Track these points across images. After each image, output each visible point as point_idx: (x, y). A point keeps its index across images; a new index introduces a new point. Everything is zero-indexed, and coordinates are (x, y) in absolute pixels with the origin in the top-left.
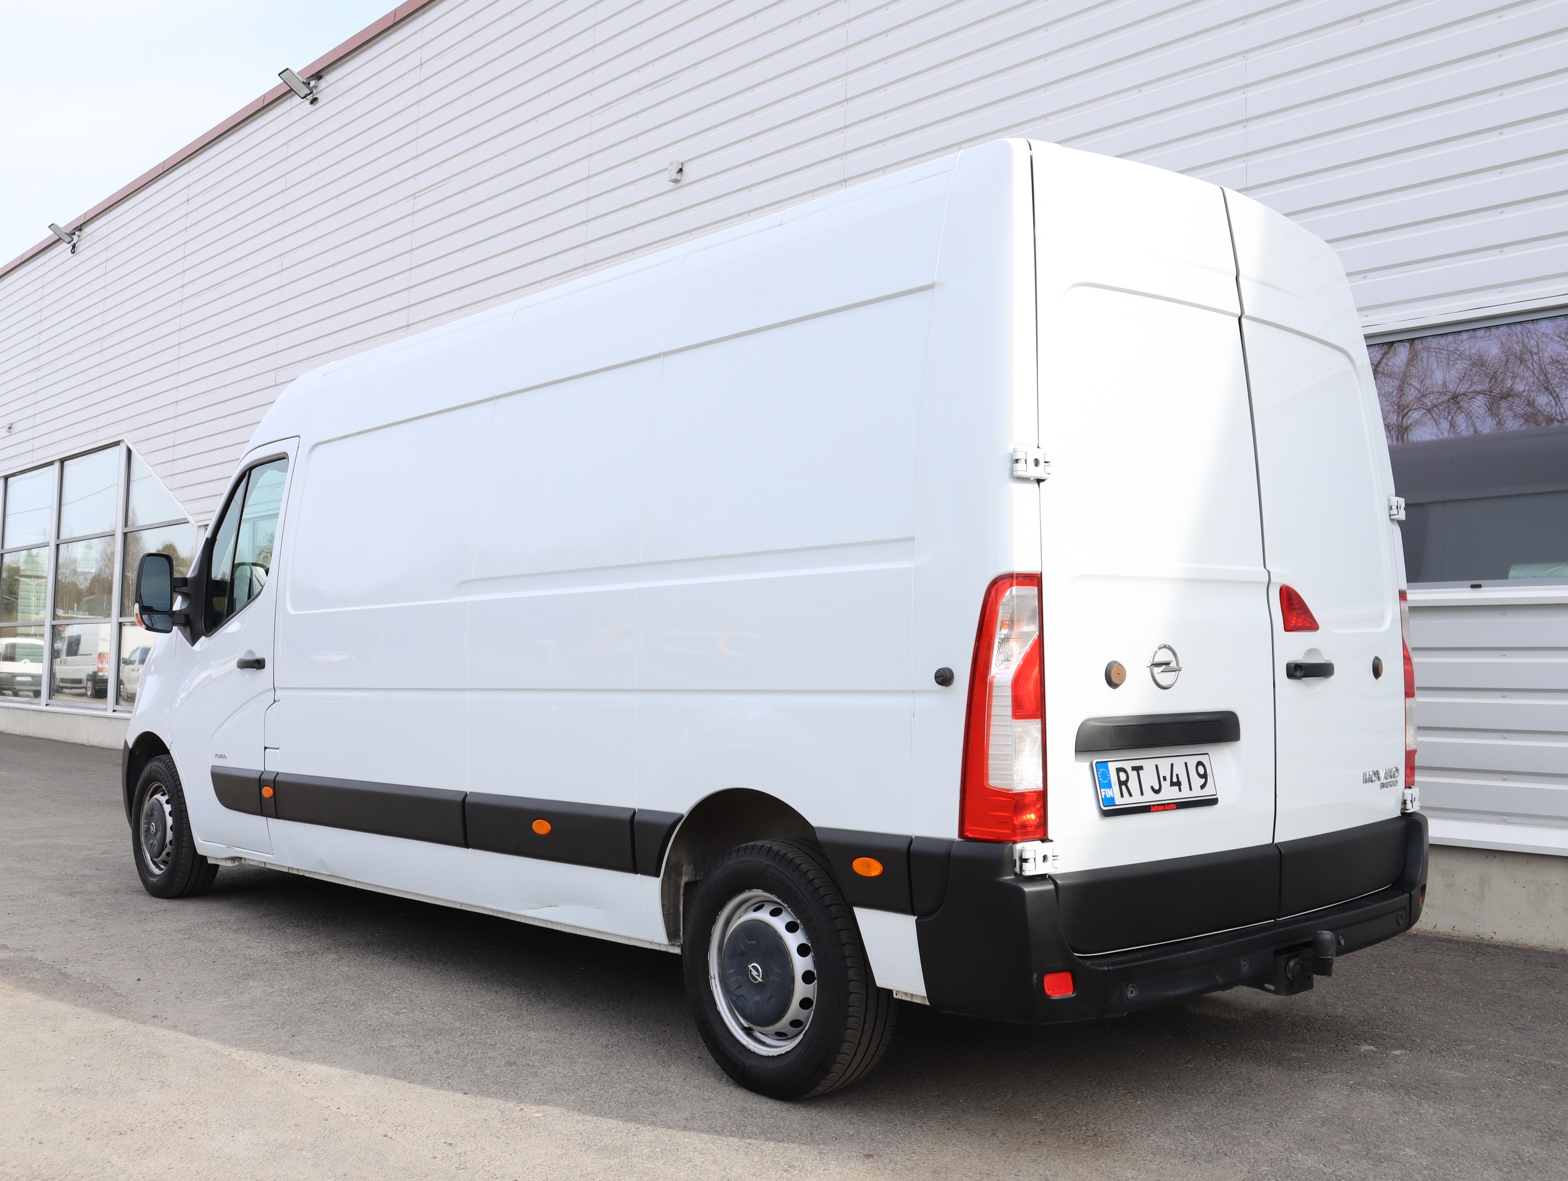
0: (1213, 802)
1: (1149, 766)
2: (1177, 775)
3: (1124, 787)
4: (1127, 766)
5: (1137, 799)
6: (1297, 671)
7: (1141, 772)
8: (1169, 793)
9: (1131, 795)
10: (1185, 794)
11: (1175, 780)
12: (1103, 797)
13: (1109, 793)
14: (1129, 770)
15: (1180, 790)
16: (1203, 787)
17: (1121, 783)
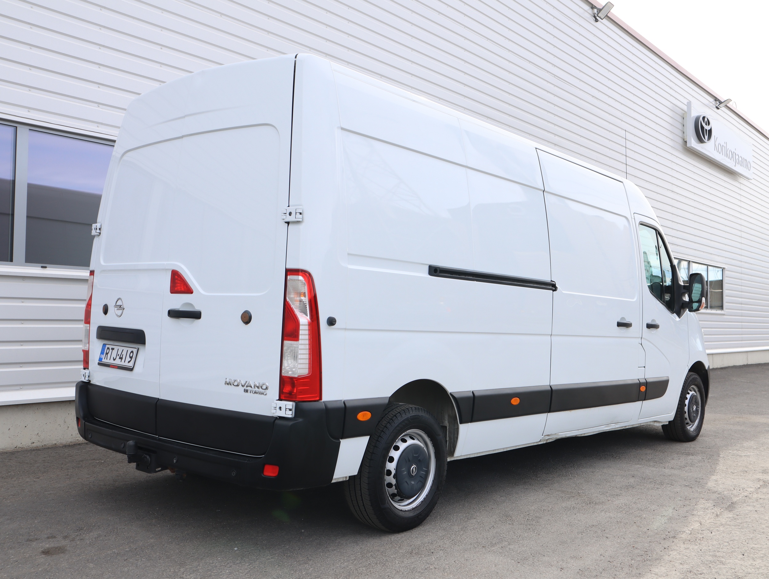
0: (131, 369)
1: (116, 348)
2: (123, 355)
3: (106, 355)
4: (110, 347)
5: (108, 361)
6: (174, 314)
7: (113, 351)
8: (118, 362)
9: (107, 359)
10: (123, 362)
11: (121, 357)
12: (100, 357)
13: (102, 356)
14: (110, 349)
15: (121, 361)
16: (129, 362)
17: (106, 353)
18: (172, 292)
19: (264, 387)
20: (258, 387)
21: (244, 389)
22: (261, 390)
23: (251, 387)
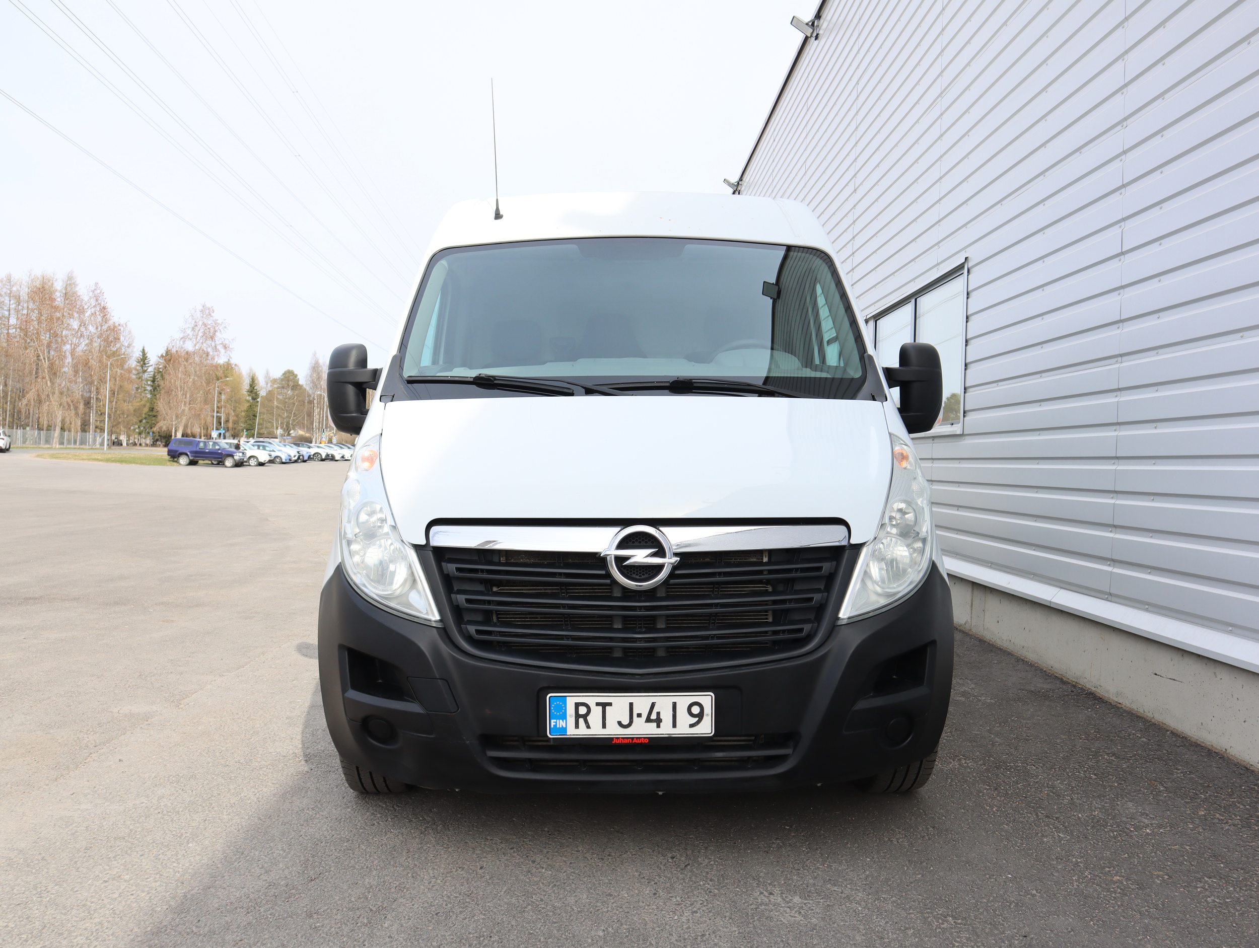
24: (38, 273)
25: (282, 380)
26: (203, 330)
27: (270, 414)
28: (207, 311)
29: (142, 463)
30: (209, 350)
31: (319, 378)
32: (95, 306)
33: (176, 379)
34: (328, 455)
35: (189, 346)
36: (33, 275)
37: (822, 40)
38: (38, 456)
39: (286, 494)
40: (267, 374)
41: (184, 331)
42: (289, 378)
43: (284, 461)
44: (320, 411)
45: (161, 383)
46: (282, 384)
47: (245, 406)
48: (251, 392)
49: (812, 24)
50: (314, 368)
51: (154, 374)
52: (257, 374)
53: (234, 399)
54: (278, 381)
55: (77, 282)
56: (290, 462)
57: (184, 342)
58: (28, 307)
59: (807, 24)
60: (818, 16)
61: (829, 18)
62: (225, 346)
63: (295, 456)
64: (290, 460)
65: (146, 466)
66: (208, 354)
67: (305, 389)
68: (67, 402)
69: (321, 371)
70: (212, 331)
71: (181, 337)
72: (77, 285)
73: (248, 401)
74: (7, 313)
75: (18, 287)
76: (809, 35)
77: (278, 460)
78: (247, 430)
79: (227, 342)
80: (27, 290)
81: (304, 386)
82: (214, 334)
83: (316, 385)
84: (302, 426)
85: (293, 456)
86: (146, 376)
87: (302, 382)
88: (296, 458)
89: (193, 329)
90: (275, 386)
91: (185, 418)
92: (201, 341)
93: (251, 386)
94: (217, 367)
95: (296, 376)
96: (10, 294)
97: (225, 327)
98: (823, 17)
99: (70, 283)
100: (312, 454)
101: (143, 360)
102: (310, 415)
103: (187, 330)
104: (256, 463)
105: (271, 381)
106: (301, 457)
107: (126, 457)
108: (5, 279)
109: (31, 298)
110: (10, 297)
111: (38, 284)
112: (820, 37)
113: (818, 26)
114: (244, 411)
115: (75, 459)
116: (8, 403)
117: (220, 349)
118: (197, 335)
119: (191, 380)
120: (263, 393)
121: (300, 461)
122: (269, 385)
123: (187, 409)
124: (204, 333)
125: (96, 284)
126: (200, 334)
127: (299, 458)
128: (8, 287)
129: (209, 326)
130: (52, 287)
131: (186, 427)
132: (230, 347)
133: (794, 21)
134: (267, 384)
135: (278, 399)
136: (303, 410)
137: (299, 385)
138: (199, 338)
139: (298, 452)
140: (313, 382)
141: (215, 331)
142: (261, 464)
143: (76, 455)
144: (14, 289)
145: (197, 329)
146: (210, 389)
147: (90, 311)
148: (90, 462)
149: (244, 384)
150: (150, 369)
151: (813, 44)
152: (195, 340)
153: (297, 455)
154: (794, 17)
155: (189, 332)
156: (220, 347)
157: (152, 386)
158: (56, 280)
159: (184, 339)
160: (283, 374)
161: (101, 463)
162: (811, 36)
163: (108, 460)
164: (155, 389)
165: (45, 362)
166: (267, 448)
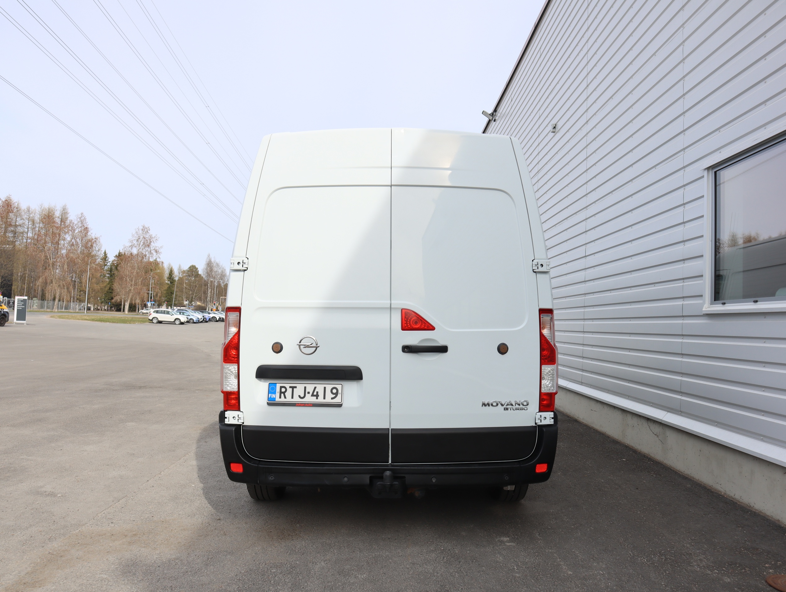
0: (340, 406)
1: (300, 387)
2: (317, 392)
3: (282, 395)
4: (287, 386)
5: (289, 399)
7: (295, 389)
8: (310, 399)
9: (285, 398)
10: (321, 400)
11: (315, 393)
12: (269, 397)
13: (273, 396)
14: (288, 388)
15: (317, 399)
16: (333, 398)
17: (281, 392)
18: (403, 329)
19: (525, 404)
20: (519, 405)
21: (504, 408)
22: (523, 406)
23: (512, 405)
24: (46, 206)
25: (188, 271)
26: (143, 241)
27: (181, 292)
28: (145, 230)
29: (113, 322)
30: (147, 253)
31: (211, 270)
32: (81, 227)
33: (126, 270)
34: (220, 318)
35: (135, 251)
36: (43, 207)
37: (498, 122)
38: (51, 317)
39: (206, 342)
40: (180, 267)
41: (132, 242)
42: (193, 270)
43: (195, 321)
44: (211, 291)
45: (116, 272)
46: (188, 274)
47: (166, 287)
48: (170, 278)
49: (492, 114)
50: (208, 264)
51: (111, 267)
52: (173, 268)
53: (160, 283)
54: (186, 272)
55: (69, 212)
56: (199, 322)
57: (132, 248)
58: (39, 227)
59: (490, 115)
60: (495, 110)
61: (501, 112)
62: (156, 251)
63: (201, 319)
64: (199, 321)
65: (115, 324)
66: (145, 256)
67: (203, 277)
68: (63, 284)
69: (213, 266)
70: (149, 242)
71: (130, 245)
72: (68, 213)
73: (168, 284)
74: (26, 230)
75: (34, 214)
76: (491, 119)
77: (191, 321)
78: (167, 302)
79: (157, 248)
80: (39, 216)
81: (202, 275)
82: (150, 244)
83: (209, 275)
84: (200, 300)
85: (200, 319)
86: (106, 268)
87: (200, 272)
88: (202, 320)
89: (137, 240)
90: (184, 275)
91: (131, 294)
92: (142, 248)
93: (170, 274)
94: (150, 263)
95: (197, 269)
96: (29, 218)
97: (157, 240)
98: (498, 111)
99: (64, 213)
100: (211, 317)
101: (105, 258)
102: (205, 293)
103: (133, 241)
104: (179, 323)
105: (182, 272)
106: (205, 319)
107: (103, 318)
108: (26, 210)
109: (42, 221)
110: (29, 220)
111: (46, 212)
112: (496, 121)
113: (495, 115)
114: (166, 290)
115: (74, 319)
116: (26, 284)
117: (153, 253)
118: (140, 244)
119: (135, 271)
120: (177, 279)
121: (204, 321)
122: (181, 274)
123: (132, 289)
124: (144, 243)
125: (82, 214)
126: (142, 244)
127: (203, 320)
128: (28, 215)
129: (147, 239)
130: (54, 215)
131: (131, 299)
132: (160, 251)
133: (484, 113)
134: (179, 274)
135: (186, 283)
136: (201, 290)
137: (199, 275)
138: (141, 246)
139: (203, 316)
140: (207, 273)
141: (151, 242)
142: (182, 323)
143: (73, 317)
144: (31, 216)
145: (140, 240)
146: (147, 277)
147: (78, 230)
148: (83, 321)
149: (165, 273)
150: (109, 264)
151: (493, 124)
152: (138, 247)
153: (203, 318)
154: (483, 111)
155: (135, 242)
156: (153, 252)
157: (110, 274)
158: (56, 210)
159: (132, 246)
160: (189, 268)
161: (89, 321)
162: (492, 120)
163: (93, 320)
164: (111, 276)
165: (51, 260)
166: (185, 314)
